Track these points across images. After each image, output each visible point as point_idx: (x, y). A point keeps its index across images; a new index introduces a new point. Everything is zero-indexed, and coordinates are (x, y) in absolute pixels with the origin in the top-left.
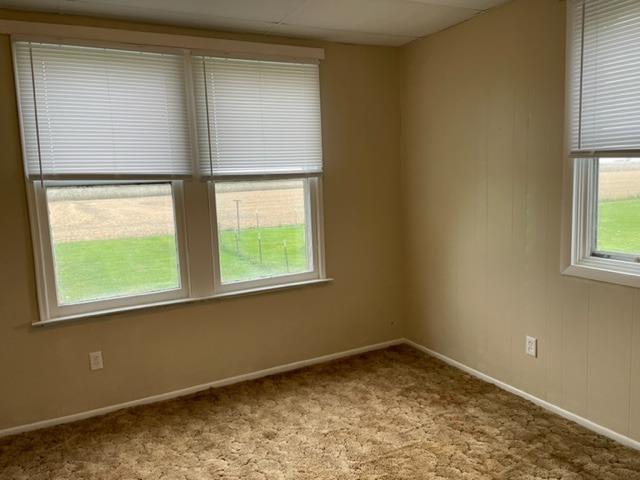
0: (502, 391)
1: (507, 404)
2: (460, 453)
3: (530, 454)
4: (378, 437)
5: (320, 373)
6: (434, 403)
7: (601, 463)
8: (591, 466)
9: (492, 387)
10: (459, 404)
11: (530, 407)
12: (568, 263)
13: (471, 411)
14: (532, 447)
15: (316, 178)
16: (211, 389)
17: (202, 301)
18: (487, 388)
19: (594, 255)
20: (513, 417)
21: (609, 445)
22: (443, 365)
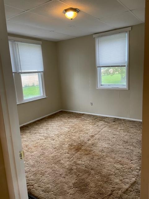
0: (86, 114)
1: (88, 116)
2: (85, 123)
3: (96, 121)
4: (69, 124)
5: (48, 118)
6: (75, 118)
7: (107, 119)
8: (105, 120)
9: (84, 114)
10: (80, 117)
11: (92, 115)
12: (97, 87)
13: (83, 118)
14: (96, 120)
15: (42, 73)
16: (24, 125)
17: (20, 104)
18: (83, 114)
19: (101, 85)
20: (90, 117)
21: (107, 117)
22: (73, 113)
